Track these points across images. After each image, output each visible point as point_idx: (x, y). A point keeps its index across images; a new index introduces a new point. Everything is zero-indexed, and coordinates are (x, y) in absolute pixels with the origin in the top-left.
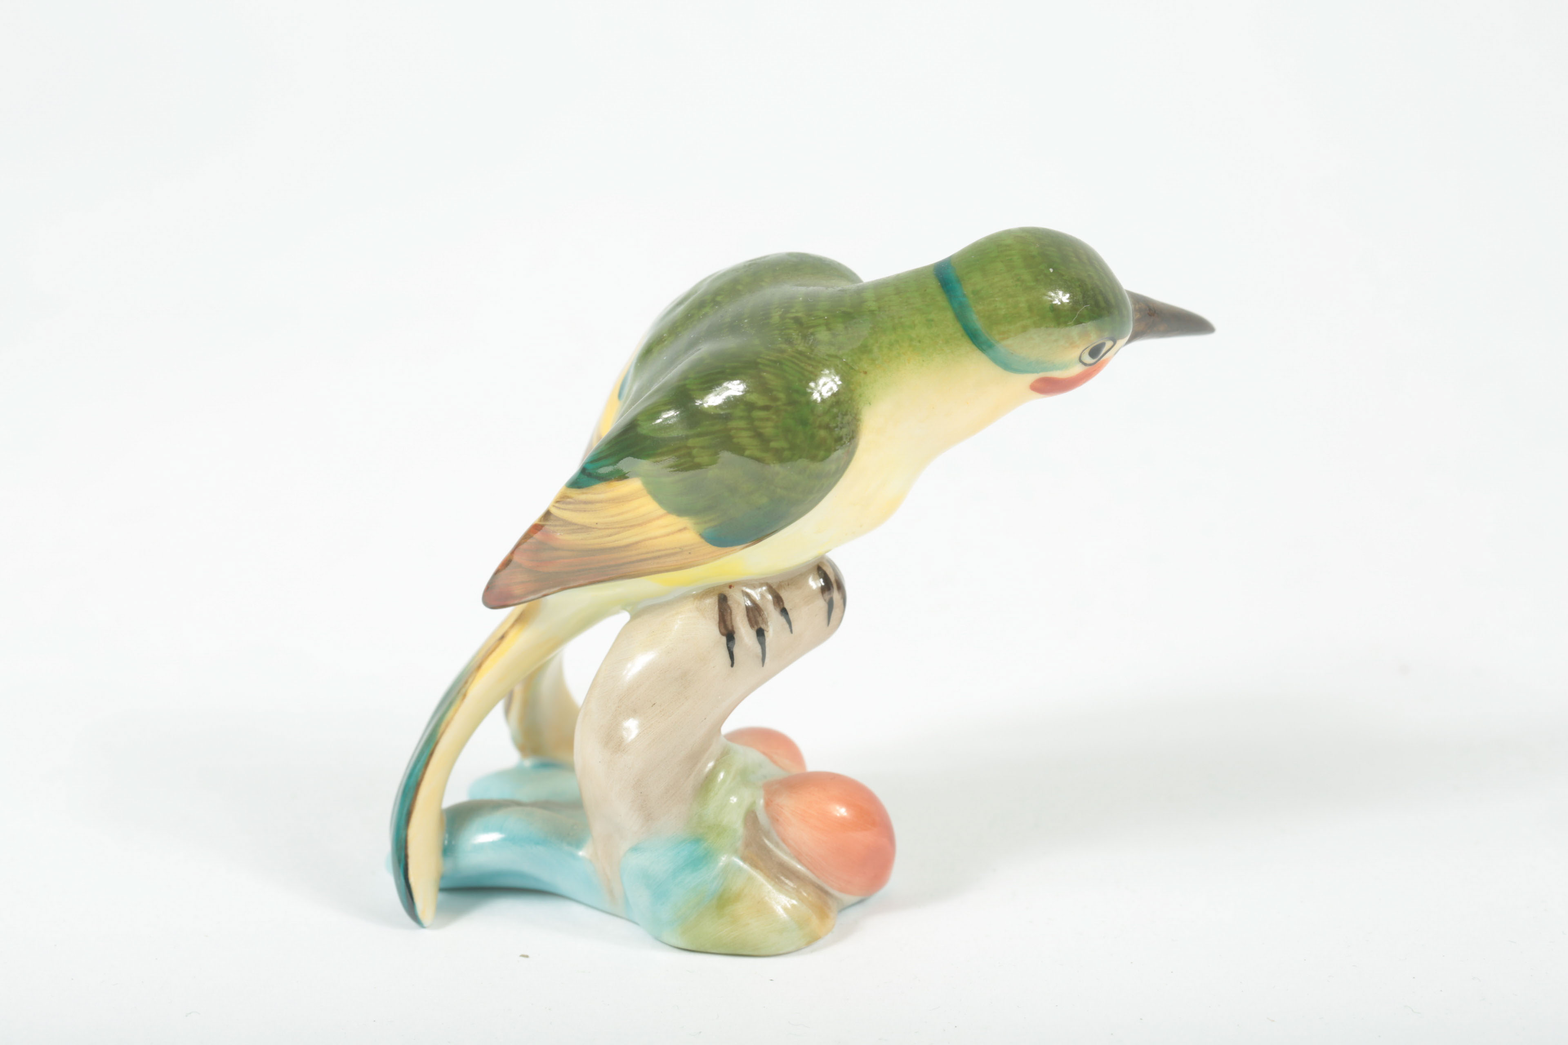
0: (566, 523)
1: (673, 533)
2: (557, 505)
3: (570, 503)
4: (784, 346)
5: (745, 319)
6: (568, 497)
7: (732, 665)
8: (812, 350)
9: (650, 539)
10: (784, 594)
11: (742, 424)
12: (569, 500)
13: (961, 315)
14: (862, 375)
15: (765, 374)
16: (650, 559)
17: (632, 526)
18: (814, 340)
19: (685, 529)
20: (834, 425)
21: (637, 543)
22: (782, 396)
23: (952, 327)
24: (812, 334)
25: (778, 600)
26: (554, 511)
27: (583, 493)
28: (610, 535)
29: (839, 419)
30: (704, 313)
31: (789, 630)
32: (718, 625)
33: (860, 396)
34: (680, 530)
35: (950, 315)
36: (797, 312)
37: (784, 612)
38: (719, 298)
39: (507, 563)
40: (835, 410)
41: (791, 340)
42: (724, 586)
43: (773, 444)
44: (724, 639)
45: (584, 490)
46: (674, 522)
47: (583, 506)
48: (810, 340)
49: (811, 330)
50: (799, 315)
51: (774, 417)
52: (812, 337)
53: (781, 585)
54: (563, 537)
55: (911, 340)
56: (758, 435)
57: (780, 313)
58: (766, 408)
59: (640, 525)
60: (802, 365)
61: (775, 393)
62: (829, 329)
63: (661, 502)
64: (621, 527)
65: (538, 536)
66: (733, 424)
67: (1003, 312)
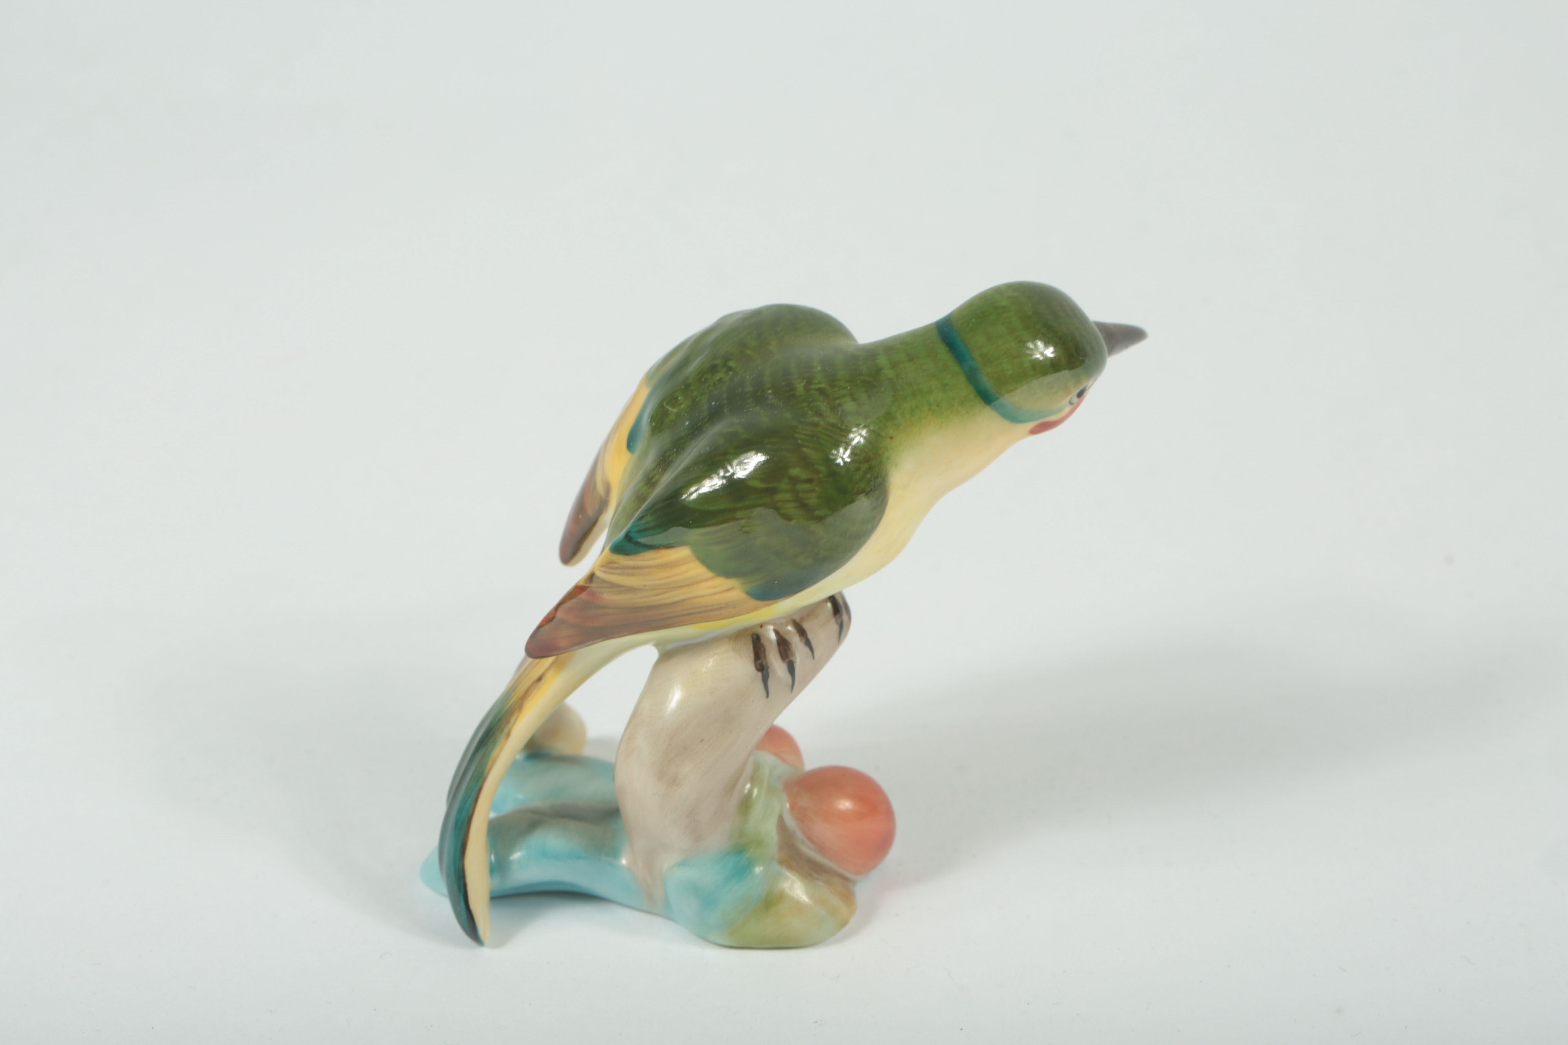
0: (613, 586)
1: (720, 592)
2: (603, 569)
3: (617, 568)
4: (816, 419)
5: (768, 389)
6: (615, 563)
7: (768, 696)
8: (843, 422)
9: (697, 597)
10: (806, 626)
11: (787, 496)
12: (615, 565)
13: (972, 378)
14: (888, 440)
15: (804, 449)
16: (696, 613)
17: (679, 587)
18: (842, 411)
19: (732, 588)
20: (869, 489)
21: (683, 601)
22: (822, 468)
23: (964, 389)
24: (839, 405)
25: (802, 632)
26: (598, 573)
27: (631, 560)
28: (657, 595)
29: (872, 483)
30: (718, 378)
31: (811, 657)
32: (753, 663)
33: (888, 459)
34: (728, 590)
35: (962, 379)
36: (819, 383)
37: (808, 643)
38: (731, 364)
39: (549, 619)
40: (869, 476)
41: (821, 413)
42: (755, 626)
43: (817, 513)
44: (760, 674)
45: (632, 557)
46: (722, 583)
47: (630, 571)
48: (838, 412)
49: (837, 402)
50: (823, 386)
51: (817, 488)
52: (840, 409)
53: (802, 619)
54: (610, 597)
55: (930, 405)
56: (803, 505)
57: (803, 384)
58: (809, 481)
59: (686, 586)
60: (836, 437)
61: (816, 466)
62: (854, 400)
63: (710, 566)
64: (668, 588)
65: (583, 596)
66: (779, 497)
67: (1010, 372)
